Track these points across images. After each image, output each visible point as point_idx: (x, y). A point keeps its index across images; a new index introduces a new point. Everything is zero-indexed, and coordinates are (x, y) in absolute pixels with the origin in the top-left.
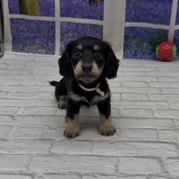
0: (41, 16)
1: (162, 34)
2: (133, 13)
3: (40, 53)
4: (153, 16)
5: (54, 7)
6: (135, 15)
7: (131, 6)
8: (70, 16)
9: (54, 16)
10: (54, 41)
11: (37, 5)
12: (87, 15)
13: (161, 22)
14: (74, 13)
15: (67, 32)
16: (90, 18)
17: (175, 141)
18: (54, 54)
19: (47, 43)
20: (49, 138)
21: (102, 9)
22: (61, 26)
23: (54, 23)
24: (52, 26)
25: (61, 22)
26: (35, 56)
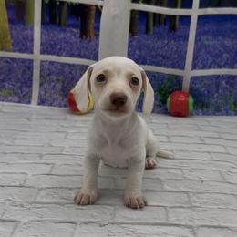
0: (15, 51)
1: (175, 81)
2: (137, 52)
3: (10, 101)
4: (164, 57)
5: (32, 40)
6: (140, 56)
7: (134, 43)
8: (53, 53)
9: (32, 52)
10: (31, 86)
11: (9, 37)
12: (77, 53)
13: (174, 66)
14: (60, 49)
15: (49, 75)
16: (81, 57)
17: (190, 223)
18: (29, 102)
19: (20, 88)
20: (12, 218)
21: (97, 46)
22: (42, 66)
23: (31, 61)
24: (28, 65)
25: (42, 61)
26: (3, 105)
